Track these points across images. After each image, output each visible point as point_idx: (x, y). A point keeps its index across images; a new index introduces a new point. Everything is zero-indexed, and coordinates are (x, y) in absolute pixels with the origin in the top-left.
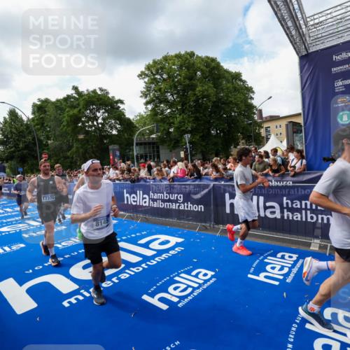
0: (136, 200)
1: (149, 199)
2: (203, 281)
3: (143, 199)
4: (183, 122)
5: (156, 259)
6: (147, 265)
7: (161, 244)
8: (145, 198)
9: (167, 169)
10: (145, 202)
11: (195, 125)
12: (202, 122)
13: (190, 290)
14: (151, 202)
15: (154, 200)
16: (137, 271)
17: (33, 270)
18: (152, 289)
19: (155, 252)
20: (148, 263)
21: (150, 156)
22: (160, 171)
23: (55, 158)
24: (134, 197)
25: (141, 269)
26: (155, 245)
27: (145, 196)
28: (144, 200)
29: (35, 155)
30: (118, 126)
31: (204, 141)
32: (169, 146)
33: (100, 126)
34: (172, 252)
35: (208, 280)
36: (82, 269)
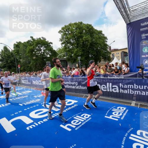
4: (78, 52)
7: (68, 103)
11: (82, 53)
12: (86, 52)
15: (65, 85)
16: (58, 115)
17: (14, 114)
19: (66, 107)
21: (64, 66)
23: (23, 67)
29: (15, 65)
30: (50, 53)
31: (86, 59)
32: (71, 62)
33: (42, 53)
34: (73, 107)
35: (88, 118)
36: (35, 114)
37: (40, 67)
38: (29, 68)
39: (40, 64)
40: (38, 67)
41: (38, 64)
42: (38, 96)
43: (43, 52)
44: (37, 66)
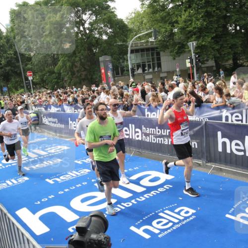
0: (128, 133)
1: (142, 133)
2: (183, 218)
3: (136, 132)
4: (190, 20)
5: (145, 196)
6: (136, 201)
7: (151, 181)
8: (138, 132)
9: (163, 94)
10: (138, 136)
11: (205, 23)
12: (215, 18)
13: (171, 224)
14: (144, 137)
15: (147, 135)
16: (127, 206)
17: (41, 202)
18: (139, 222)
19: (145, 189)
20: (137, 199)
21: (149, 66)
22: (155, 97)
23: (40, 74)
24: (126, 131)
25: (131, 204)
26: (145, 182)
27: (137, 130)
28: (137, 134)
29: (19, 71)
30: (109, 31)
31: (217, 42)
32: (171, 52)
33: (88, 32)
34: (161, 190)
35: (188, 217)
36: (80, 202)
37: (84, 73)
38: (54, 75)
39: (82, 65)
40: (78, 71)
41: (78, 64)
42: (84, 161)
43: (88, 29)
44: (75, 70)
